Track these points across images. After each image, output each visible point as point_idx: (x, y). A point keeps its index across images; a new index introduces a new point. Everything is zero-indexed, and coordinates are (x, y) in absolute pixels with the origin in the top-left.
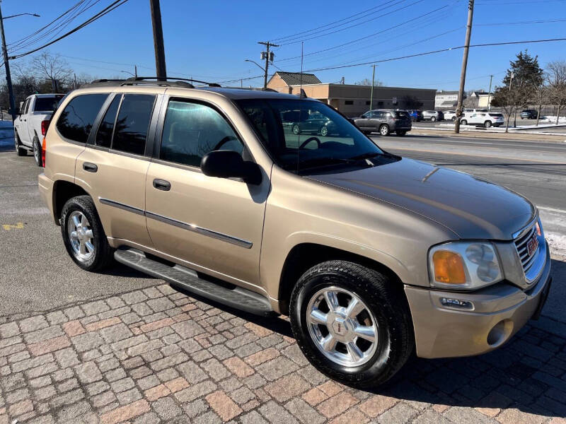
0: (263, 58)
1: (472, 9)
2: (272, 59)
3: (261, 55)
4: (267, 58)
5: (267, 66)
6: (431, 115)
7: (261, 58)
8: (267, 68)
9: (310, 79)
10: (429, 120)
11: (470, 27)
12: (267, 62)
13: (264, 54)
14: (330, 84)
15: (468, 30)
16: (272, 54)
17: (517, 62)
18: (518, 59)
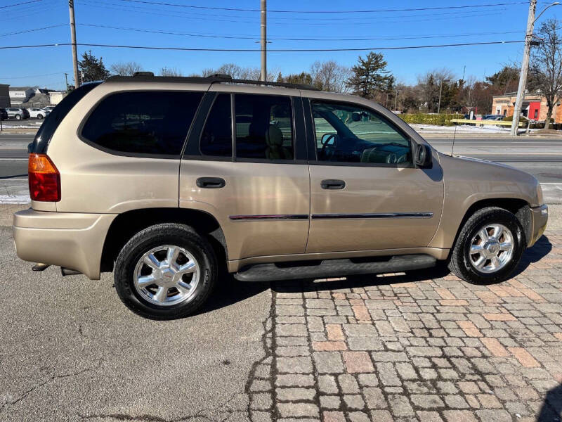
1: (72, 7)
6: (15, 113)
10: (13, 119)
11: (74, 24)
15: (72, 28)
17: (83, 61)
18: (84, 59)
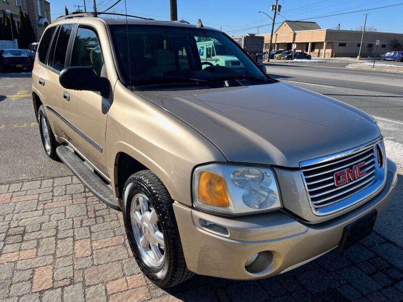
0: (272, 10)
2: (279, 10)
3: (271, 7)
4: (276, 9)
5: (275, 16)
7: (271, 9)
8: (275, 18)
9: (311, 25)
12: (275, 12)
13: (273, 6)
14: (327, 30)
16: (280, 6)
